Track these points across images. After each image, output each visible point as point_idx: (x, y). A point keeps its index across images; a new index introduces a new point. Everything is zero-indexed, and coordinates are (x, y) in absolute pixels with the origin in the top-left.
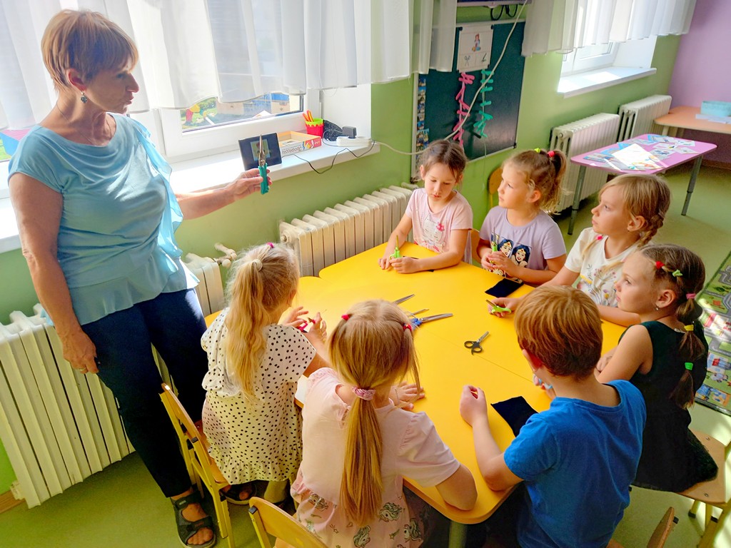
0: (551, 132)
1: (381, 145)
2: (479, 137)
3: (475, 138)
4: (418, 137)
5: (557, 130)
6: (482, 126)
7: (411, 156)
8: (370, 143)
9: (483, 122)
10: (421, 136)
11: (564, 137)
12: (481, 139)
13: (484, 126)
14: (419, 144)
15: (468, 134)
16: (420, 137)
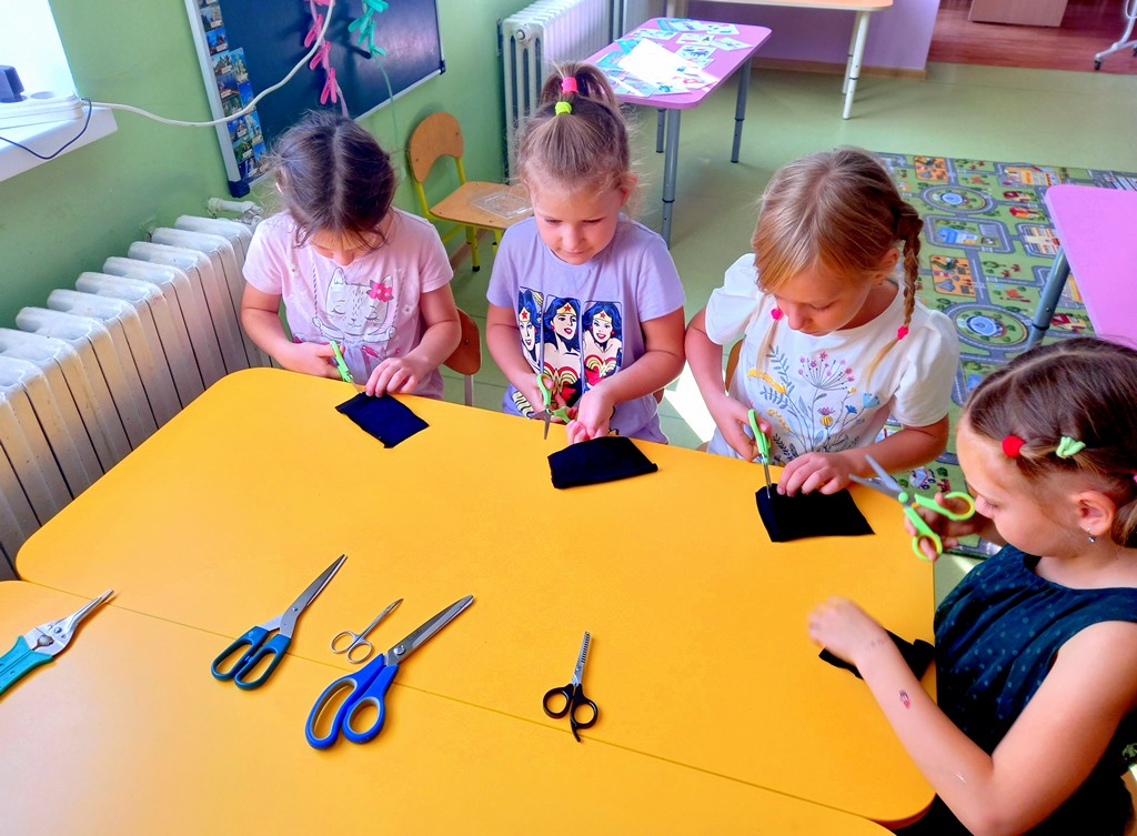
0: (499, 27)
1: (113, 110)
2: (367, 55)
3: (358, 59)
4: (218, 72)
5: (511, 24)
6: (368, 27)
7: (214, 127)
8: (78, 107)
9: (367, 19)
10: (227, 69)
11: (527, 37)
12: (372, 60)
13: (373, 26)
14: (228, 93)
15: (341, 51)
16: (224, 71)
